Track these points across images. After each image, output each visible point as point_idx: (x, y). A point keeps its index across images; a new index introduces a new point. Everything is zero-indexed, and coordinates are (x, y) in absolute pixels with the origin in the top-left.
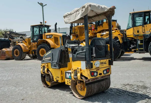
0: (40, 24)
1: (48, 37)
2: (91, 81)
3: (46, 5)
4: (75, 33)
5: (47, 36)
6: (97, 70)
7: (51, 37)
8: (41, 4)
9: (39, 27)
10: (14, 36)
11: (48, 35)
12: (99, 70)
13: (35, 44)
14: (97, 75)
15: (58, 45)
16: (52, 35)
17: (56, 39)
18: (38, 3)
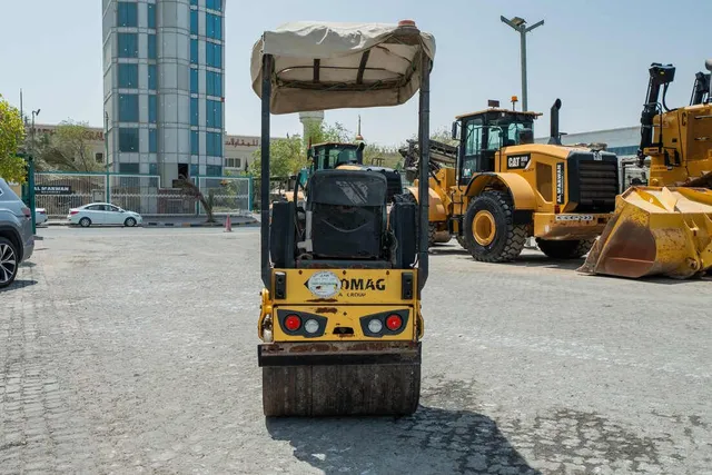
0: (485, 108)
1: (514, 162)
2: (291, 351)
3: (542, 23)
4: (660, 145)
5: (508, 157)
6: (319, 311)
7: (526, 163)
8: (518, 24)
9: (483, 119)
10: (439, 157)
11: (512, 157)
12: (334, 311)
13: (460, 193)
14: (321, 332)
15: (549, 198)
16: (528, 155)
17: (543, 175)
18: (503, 19)
